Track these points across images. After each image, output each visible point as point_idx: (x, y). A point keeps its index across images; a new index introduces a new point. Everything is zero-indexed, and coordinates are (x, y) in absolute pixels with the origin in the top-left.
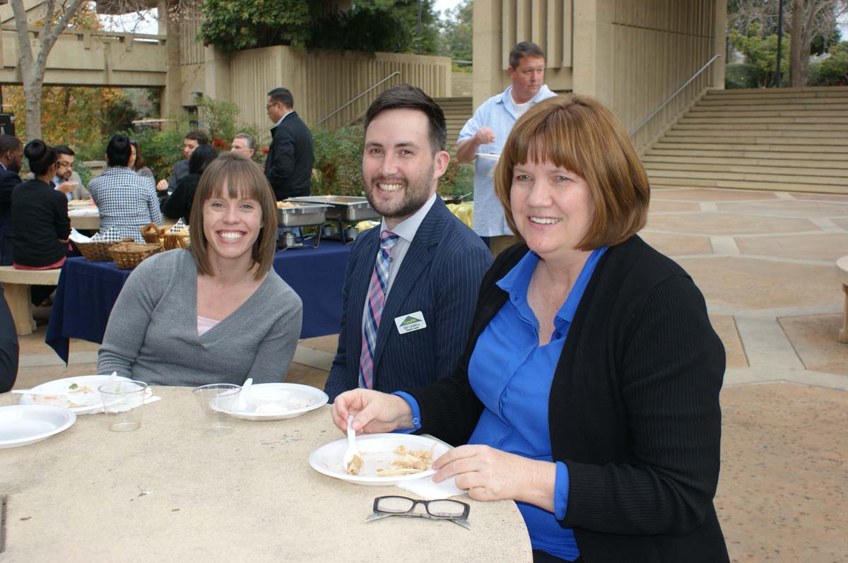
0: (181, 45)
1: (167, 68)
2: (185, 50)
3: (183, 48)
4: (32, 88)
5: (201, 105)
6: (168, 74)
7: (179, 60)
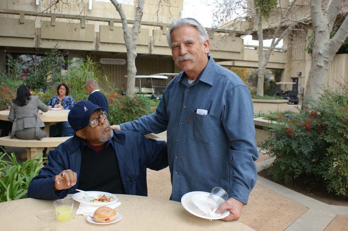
0: (293, 53)
1: (286, 62)
2: (294, 55)
3: (293, 54)
4: (262, 68)
5: (300, 77)
6: (286, 64)
7: (291, 59)
